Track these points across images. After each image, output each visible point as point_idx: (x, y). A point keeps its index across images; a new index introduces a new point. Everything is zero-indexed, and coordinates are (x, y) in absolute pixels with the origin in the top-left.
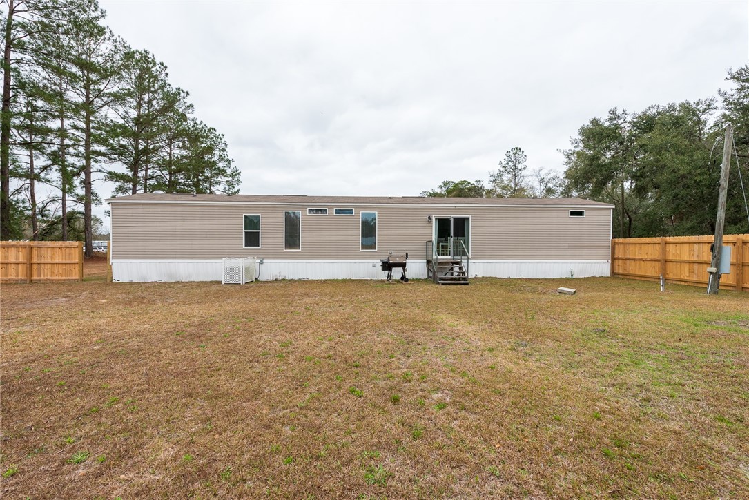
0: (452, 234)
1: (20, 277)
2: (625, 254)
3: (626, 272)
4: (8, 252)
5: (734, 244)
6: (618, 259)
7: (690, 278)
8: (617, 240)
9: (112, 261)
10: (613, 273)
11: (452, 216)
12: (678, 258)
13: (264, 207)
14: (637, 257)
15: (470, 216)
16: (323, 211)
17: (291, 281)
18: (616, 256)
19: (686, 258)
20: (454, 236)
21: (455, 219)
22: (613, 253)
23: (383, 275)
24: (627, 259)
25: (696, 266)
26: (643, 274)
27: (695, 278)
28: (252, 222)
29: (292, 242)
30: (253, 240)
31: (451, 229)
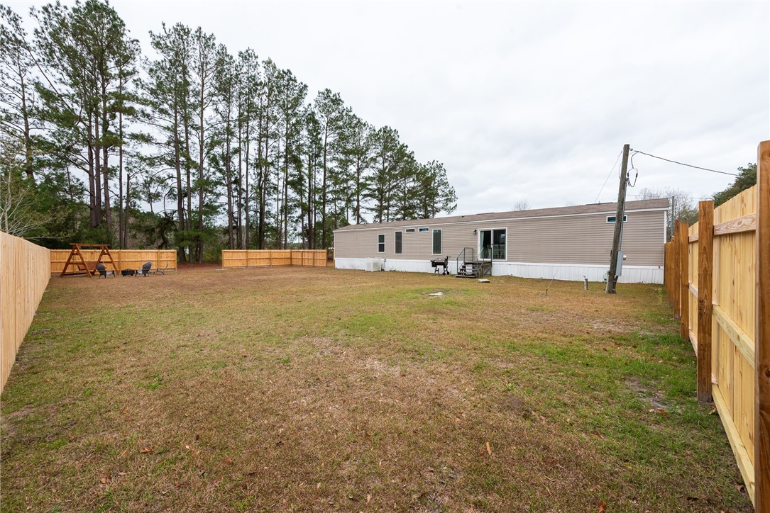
0: (492, 242)
9: (335, 259)
11: (492, 229)
13: (387, 229)
15: (506, 228)
16: (413, 230)
20: (494, 243)
21: (495, 231)
23: (432, 270)
28: (382, 238)
29: (399, 249)
30: (382, 248)
31: (492, 239)
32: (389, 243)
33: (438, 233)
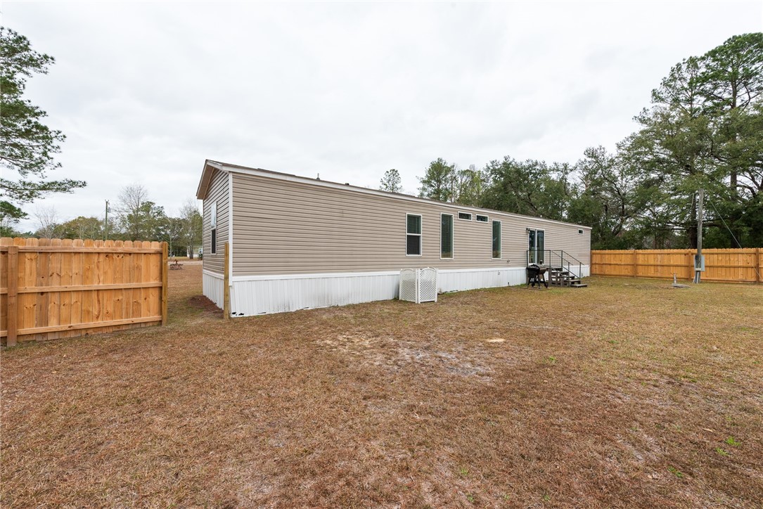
2: (601, 260)
3: (603, 273)
5: (685, 255)
6: (596, 264)
7: (655, 275)
8: (594, 251)
10: (592, 274)
12: (646, 263)
13: (425, 205)
14: (612, 263)
18: (594, 262)
19: (652, 263)
22: (591, 260)
24: (603, 264)
25: (659, 268)
26: (618, 274)
27: (659, 275)
28: (414, 223)
29: (447, 248)
30: (413, 246)
31: (536, 240)
32: (430, 235)
33: (496, 226)
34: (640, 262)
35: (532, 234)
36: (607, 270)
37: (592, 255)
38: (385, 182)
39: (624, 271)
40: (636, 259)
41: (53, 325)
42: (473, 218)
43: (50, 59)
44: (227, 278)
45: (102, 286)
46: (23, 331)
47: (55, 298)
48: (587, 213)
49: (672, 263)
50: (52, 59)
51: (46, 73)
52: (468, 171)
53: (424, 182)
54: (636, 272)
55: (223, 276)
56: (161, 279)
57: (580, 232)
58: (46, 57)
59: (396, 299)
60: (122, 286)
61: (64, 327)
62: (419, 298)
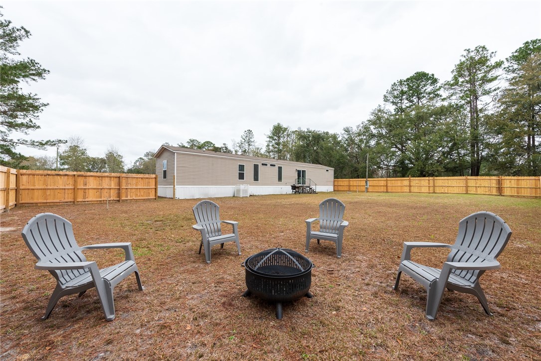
0: (301, 176)
1: (112, 199)
3: (338, 190)
4: (102, 180)
6: (336, 186)
9: (176, 186)
10: (334, 191)
11: (302, 169)
13: (246, 161)
14: (341, 185)
15: (306, 170)
16: (266, 165)
17: (256, 196)
22: (334, 184)
24: (338, 185)
28: (241, 168)
29: (256, 178)
30: (241, 176)
31: (301, 174)
32: (249, 172)
33: (280, 168)
34: (351, 185)
35: (299, 172)
36: (340, 188)
37: (334, 181)
38: (244, 137)
39: (346, 188)
40: (350, 183)
41: (129, 198)
42: (269, 165)
43: (47, 72)
44: (174, 186)
45: (140, 187)
46: (123, 199)
47: (129, 190)
48: (341, 161)
49: (362, 185)
50: (49, 71)
51: (44, 79)
52: (296, 131)
53: (270, 137)
54: (349, 189)
55: (173, 186)
56: (156, 186)
57: (327, 171)
58: (45, 71)
59: (234, 196)
60: (146, 187)
61: (132, 198)
62: (241, 195)
